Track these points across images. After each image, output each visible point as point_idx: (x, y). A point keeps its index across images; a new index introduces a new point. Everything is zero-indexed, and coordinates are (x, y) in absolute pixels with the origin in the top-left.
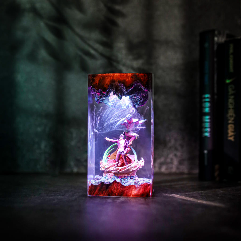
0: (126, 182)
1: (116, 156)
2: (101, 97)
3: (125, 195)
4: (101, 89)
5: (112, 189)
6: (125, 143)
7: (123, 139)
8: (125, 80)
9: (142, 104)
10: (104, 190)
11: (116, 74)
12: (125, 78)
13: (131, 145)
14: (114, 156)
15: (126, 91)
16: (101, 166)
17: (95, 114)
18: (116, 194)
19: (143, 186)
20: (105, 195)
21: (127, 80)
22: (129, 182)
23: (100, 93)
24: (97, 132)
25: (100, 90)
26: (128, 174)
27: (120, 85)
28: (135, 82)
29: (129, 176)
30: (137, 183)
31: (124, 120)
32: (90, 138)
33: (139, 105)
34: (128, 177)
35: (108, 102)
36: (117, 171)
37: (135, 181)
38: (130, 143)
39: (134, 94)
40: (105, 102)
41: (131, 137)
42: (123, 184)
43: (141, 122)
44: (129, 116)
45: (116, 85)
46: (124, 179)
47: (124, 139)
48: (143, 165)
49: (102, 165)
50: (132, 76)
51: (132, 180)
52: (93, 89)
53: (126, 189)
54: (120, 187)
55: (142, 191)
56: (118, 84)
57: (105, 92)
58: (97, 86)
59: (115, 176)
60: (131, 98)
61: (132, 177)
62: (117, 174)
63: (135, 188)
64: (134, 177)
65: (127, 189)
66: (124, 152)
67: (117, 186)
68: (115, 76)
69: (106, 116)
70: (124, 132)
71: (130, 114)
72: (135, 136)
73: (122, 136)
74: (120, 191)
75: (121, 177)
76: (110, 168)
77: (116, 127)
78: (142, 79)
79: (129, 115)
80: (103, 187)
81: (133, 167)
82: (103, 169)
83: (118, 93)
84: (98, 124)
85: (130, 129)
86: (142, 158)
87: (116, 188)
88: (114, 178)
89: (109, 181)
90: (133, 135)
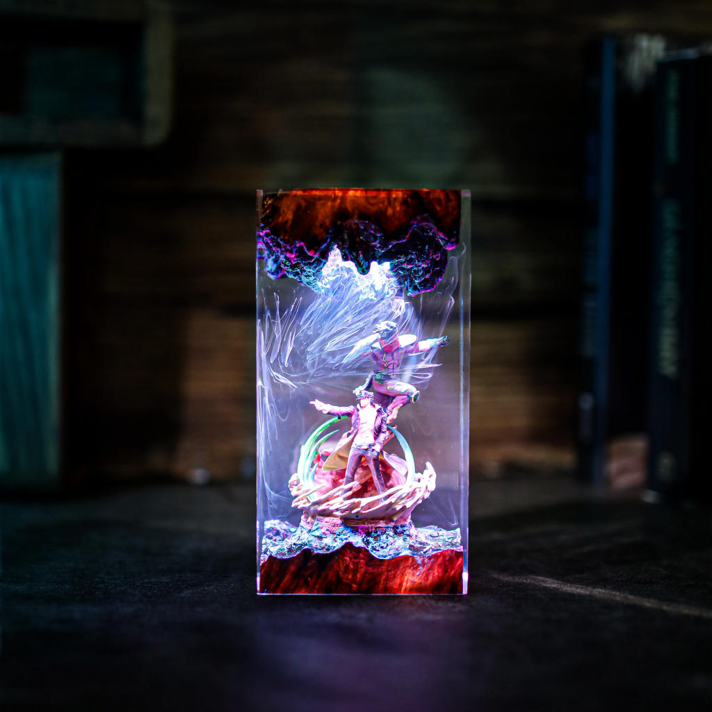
0: (383, 545)
1: (344, 459)
4: (302, 240)
5: (340, 568)
6: (376, 418)
7: (369, 405)
8: (381, 212)
9: (428, 285)
10: (310, 576)
11: (351, 192)
12: (381, 205)
14: (337, 459)
15: (383, 246)
16: (294, 492)
18: (350, 587)
19: (441, 559)
20: (315, 591)
21: (390, 211)
22: (393, 547)
23: (296, 253)
25: (298, 245)
26: (388, 519)
27: (365, 229)
33: (419, 288)
34: (388, 527)
35: (315, 279)
36: (353, 512)
39: (406, 254)
40: (306, 280)
41: (394, 398)
42: (373, 554)
43: (427, 344)
44: (389, 328)
45: (351, 226)
46: (376, 535)
47: (372, 404)
48: (433, 489)
49: (299, 492)
50: (407, 197)
51: (401, 538)
53: (384, 568)
54: (367, 564)
55: (436, 574)
56: (358, 224)
57: (316, 251)
58: (289, 229)
59: (347, 527)
61: (400, 529)
62: (352, 519)
63: (415, 566)
64: (405, 528)
66: (373, 448)
67: (356, 560)
68: (350, 196)
72: (408, 394)
74: (364, 575)
75: (367, 531)
78: (438, 208)
80: (309, 564)
82: (305, 503)
83: (358, 254)
86: (428, 464)
87: (352, 566)
88: (342, 532)
89: (326, 545)
90: (403, 391)
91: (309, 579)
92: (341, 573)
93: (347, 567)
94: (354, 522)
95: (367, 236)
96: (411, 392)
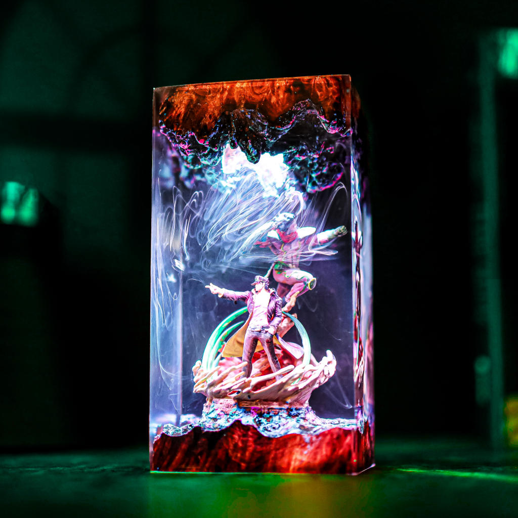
0: (275, 426)
1: (241, 344)
2: (195, 161)
3: (269, 465)
4: (193, 131)
5: (229, 447)
7: (264, 289)
8: (266, 100)
9: (327, 181)
10: (201, 454)
11: (238, 85)
12: (266, 94)
14: (237, 345)
15: (273, 134)
16: (196, 378)
18: (239, 465)
19: (328, 437)
20: (205, 470)
21: (274, 99)
22: (285, 427)
23: (189, 144)
25: (189, 135)
26: (281, 400)
27: (252, 118)
28: (299, 105)
29: (286, 406)
30: (307, 430)
33: (318, 184)
34: (281, 409)
35: (218, 177)
36: (245, 391)
37: (302, 422)
38: (287, 305)
39: (296, 144)
40: (209, 178)
41: (292, 286)
42: (263, 433)
44: (286, 219)
45: (238, 115)
46: (268, 416)
47: (267, 289)
48: (331, 375)
49: (200, 376)
50: (290, 86)
51: (294, 420)
52: (170, 135)
53: (272, 446)
54: (255, 442)
55: (324, 453)
56: (244, 114)
57: (206, 139)
58: (181, 121)
59: (239, 407)
60: (289, 160)
61: (294, 412)
62: (245, 400)
63: (303, 444)
64: (300, 412)
65: (278, 447)
67: (245, 439)
68: (237, 88)
70: (269, 272)
72: (303, 281)
73: (260, 278)
74: (252, 454)
75: (259, 412)
76: (224, 383)
78: (319, 94)
79: (285, 216)
80: (199, 442)
81: (295, 377)
82: (203, 387)
83: (247, 142)
86: (329, 352)
87: (240, 444)
88: (235, 413)
89: (219, 425)
90: (299, 278)
91: (199, 457)
92: (230, 451)
93: (236, 445)
94: (246, 403)
95: (255, 125)
96: (307, 278)
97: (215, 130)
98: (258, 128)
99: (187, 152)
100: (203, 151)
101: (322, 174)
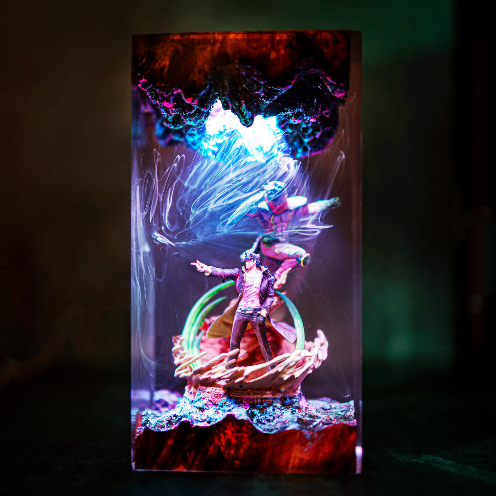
0: (269, 418)
1: (229, 325)
2: (177, 120)
4: (180, 87)
5: (221, 443)
6: (262, 280)
7: (255, 266)
8: (264, 56)
9: (318, 146)
10: (189, 450)
11: (232, 36)
12: (264, 48)
13: (282, 288)
14: (223, 326)
16: (177, 361)
17: (156, 180)
18: (233, 463)
19: (331, 434)
20: (195, 468)
21: (273, 55)
22: (281, 420)
23: (174, 102)
24: (166, 241)
25: (175, 93)
26: (275, 389)
27: (247, 76)
28: (302, 64)
30: (307, 424)
31: (257, 200)
32: (140, 264)
33: (309, 149)
36: (237, 381)
37: (299, 414)
38: (278, 282)
39: (293, 108)
40: (190, 139)
41: (282, 261)
42: (257, 427)
43: (318, 206)
44: (276, 188)
45: (232, 71)
46: (261, 407)
47: (258, 267)
49: (182, 360)
50: (292, 40)
51: (289, 411)
52: (150, 90)
53: (269, 443)
54: (250, 438)
56: (239, 70)
57: (194, 98)
58: (165, 76)
59: (230, 398)
60: (282, 124)
61: (288, 401)
62: (236, 389)
63: (303, 441)
64: (294, 400)
65: (275, 444)
66: (258, 312)
67: (239, 435)
68: (231, 39)
69: (196, 186)
70: (256, 244)
71: (280, 179)
72: (297, 257)
73: (251, 255)
74: (247, 451)
75: (251, 402)
76: (212, 371)
77: (231, 224)
78: (326, 51)
79: (276, 185)
80: (188, 438)
81: (291, 364)
82: (187, 372)
83: (240, 103)
84: (166, 215)
85: (280, 234)
86: (320, 332)
87: (234, 441)
88: (225, 403)
89: (208, 417)
90: (291, 254)
91: (188, 454)
92: (222, 448)
93: (228, 442)
94: (237, 392)
95: (250, 84)
96: (300, 254)
97: (204, 88)
98: (253, 87)
99: (171, 112)
100: (189, 111)
101: (315, 139)
